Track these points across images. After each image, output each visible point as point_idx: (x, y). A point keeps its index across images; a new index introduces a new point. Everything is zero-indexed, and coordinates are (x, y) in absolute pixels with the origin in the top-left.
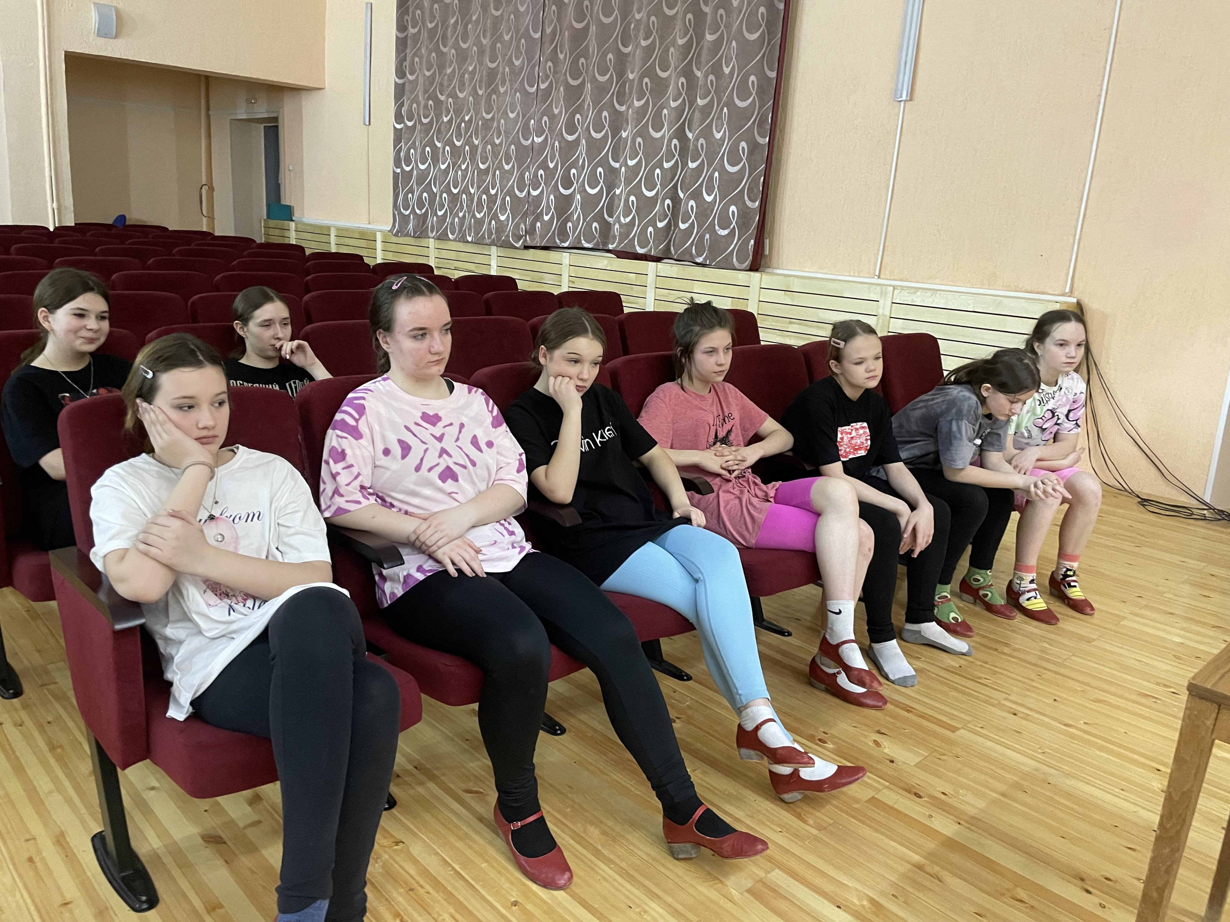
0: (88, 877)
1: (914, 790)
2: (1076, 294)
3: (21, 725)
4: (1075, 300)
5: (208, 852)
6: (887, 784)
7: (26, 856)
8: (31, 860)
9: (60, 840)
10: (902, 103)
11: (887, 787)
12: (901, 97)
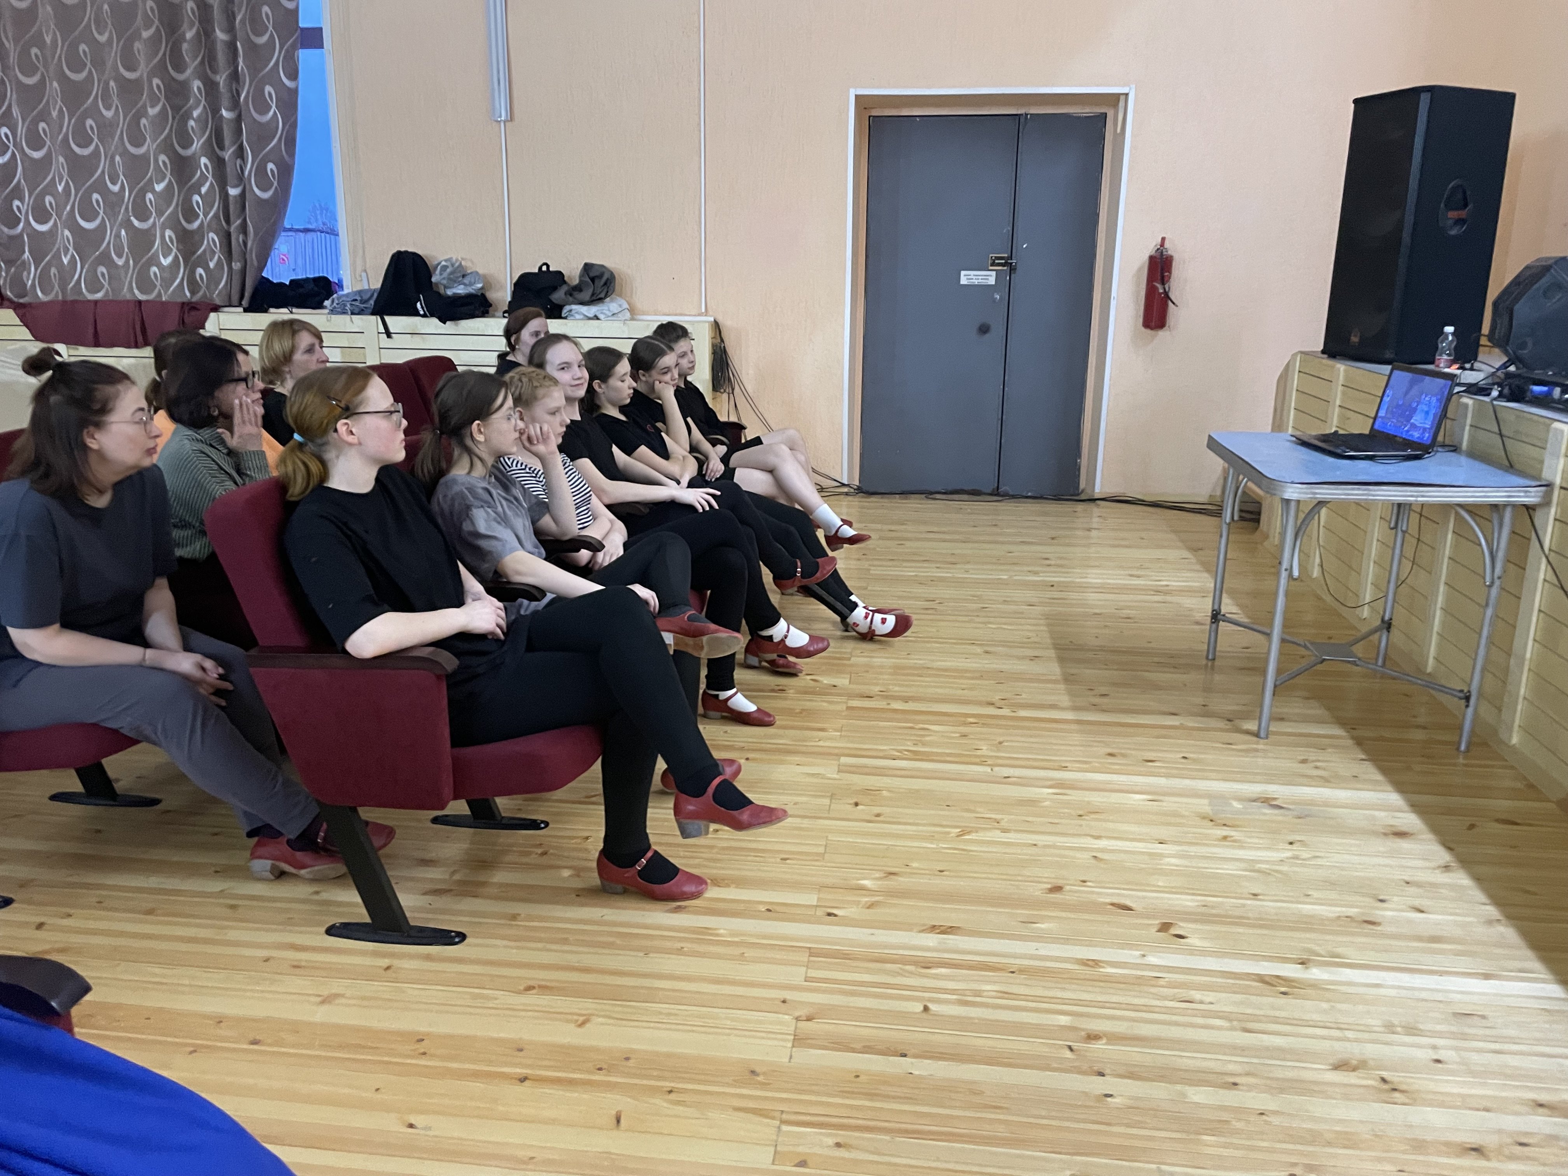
1: (866, 696)
2: (710, 312)
4: (712, 319)
6: (845, 698)
10: (502, 124)
12: (500, 117)
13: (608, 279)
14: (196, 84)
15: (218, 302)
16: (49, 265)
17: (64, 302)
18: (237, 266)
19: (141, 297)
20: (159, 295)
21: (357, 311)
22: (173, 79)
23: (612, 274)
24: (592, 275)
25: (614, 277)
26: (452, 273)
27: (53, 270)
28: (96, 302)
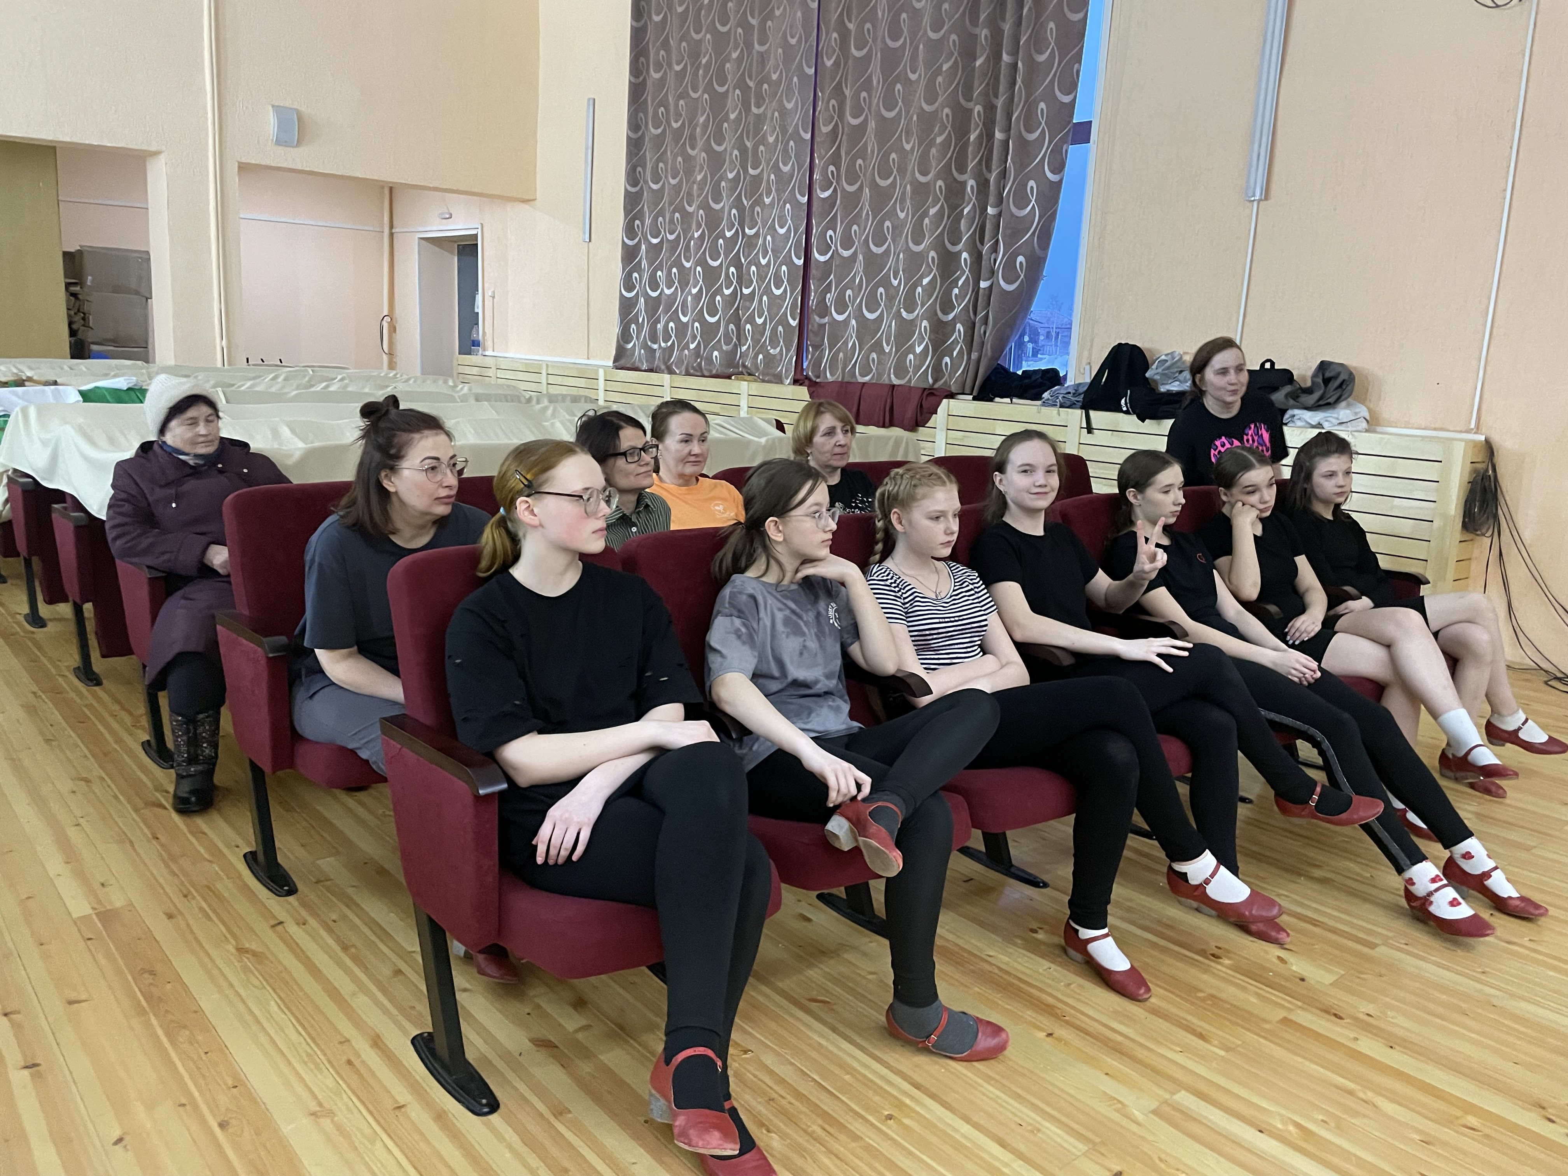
0: (417, 1081)
1: (1333, 1011)
2: (1484, 430)
3: (304, 924)
4: (1483, 438)
5: (541, 1055)
6: (1299, 1004)
7: (344, 1058)
8: (350, 1062)
9: (377, 1042)
10: (1255, 204)
11: (1300, 1007)
12: (1254, 196)
13: (1344, 381)
14: (971, 183)
15: (954, 389)
16: (839, 351)
17: (842, 383)
18: (974, 356)
19: (895, 381)
20: (910, 380)
21: (1068, 403)
22: (955, 179)
23: (1351, 374)
24: (1328, 375)
25: (1354, 379)
26: (1168, 368)
27: (841, 355)
28: (864, 384)
